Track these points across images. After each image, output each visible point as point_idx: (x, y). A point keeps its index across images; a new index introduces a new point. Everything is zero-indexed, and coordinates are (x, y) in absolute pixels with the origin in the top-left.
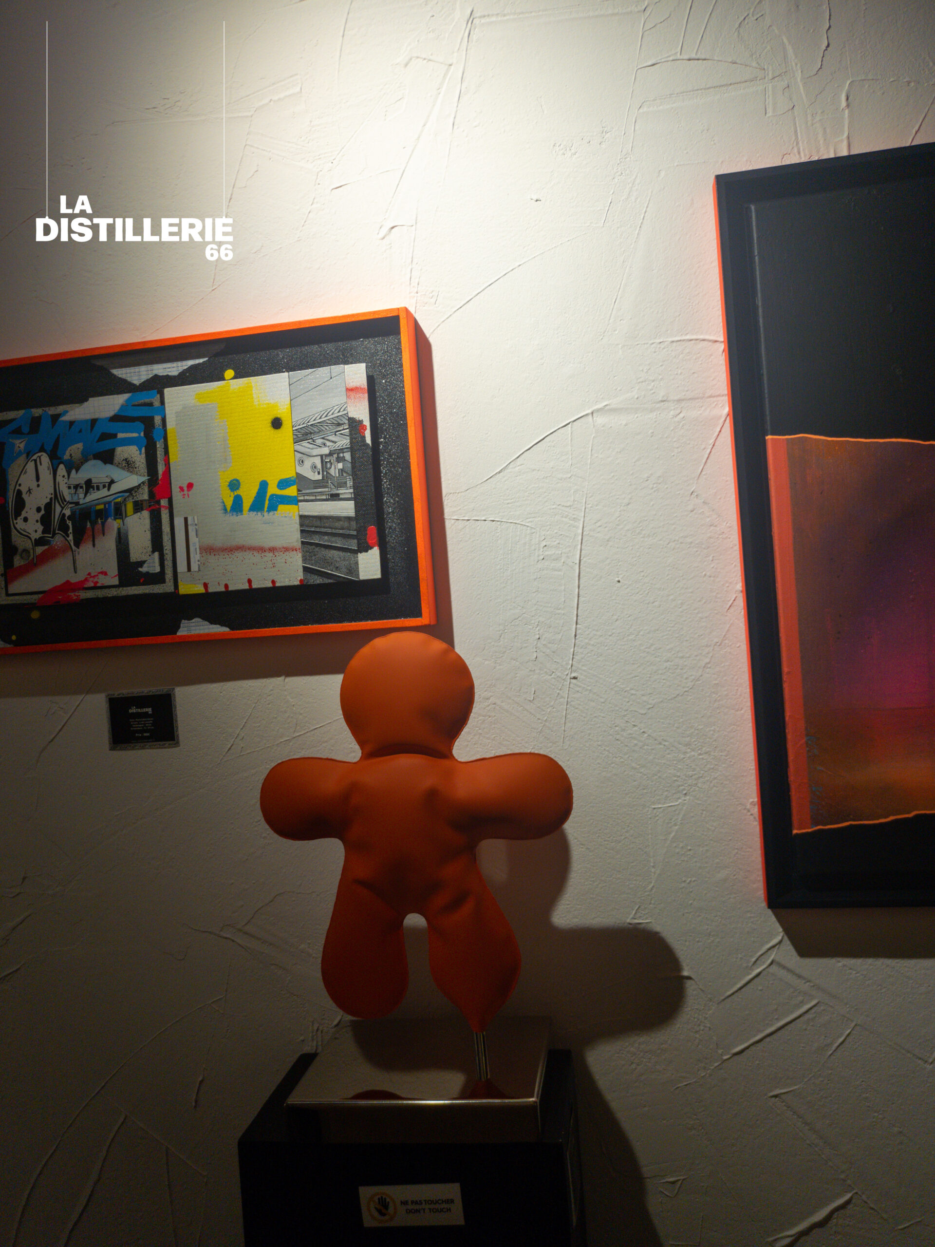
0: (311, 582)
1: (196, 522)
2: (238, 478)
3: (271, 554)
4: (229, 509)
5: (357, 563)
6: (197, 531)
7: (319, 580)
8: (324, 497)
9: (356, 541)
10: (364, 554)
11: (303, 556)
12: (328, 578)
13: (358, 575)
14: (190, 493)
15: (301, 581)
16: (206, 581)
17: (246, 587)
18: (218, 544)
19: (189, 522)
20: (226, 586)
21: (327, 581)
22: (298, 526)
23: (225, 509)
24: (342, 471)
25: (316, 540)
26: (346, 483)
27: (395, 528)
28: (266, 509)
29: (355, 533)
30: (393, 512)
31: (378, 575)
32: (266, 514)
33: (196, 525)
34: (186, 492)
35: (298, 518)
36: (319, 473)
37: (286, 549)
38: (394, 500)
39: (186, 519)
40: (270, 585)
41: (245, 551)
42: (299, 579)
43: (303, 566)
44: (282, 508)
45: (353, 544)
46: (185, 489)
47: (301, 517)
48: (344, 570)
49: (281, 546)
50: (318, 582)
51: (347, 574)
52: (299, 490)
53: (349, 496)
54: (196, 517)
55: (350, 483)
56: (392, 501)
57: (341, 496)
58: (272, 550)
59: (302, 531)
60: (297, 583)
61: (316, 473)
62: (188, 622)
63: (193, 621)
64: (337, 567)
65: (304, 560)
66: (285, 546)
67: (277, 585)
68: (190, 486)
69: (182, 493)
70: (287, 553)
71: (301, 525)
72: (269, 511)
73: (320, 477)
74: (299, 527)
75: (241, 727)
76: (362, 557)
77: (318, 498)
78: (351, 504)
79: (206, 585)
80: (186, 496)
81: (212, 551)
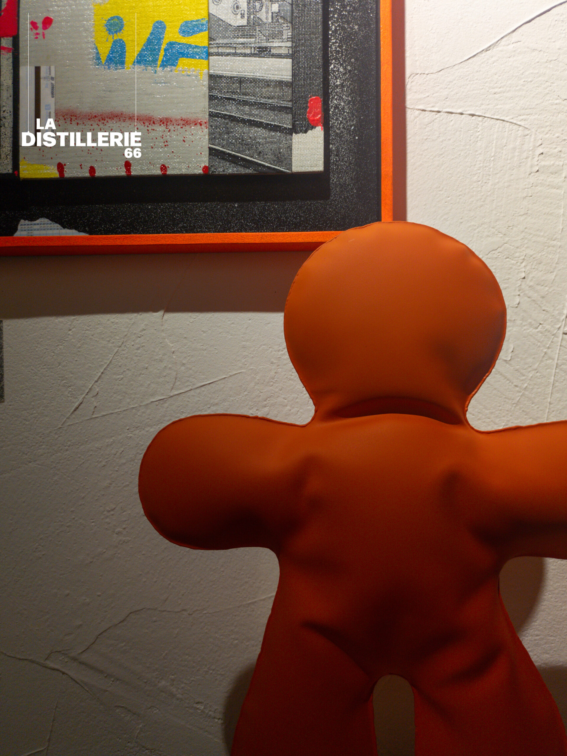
0: (220, 170)
1: (53, 75)
2: (122, 16)
3: (163, 128)
4: (103, 58)
5: (290, 148)
6: (53, 88)
7: (231, 169)
8: (248, 51)
9: (290, 117)
10: (300, 135)
11: (210, 134)
12: (244, 166)
13: (289, 165)
14: (46, 32)
15: (206, 169)
16: (63, 162)
17: (123, 172)
18: (85, 108)
19: (43, 74)
20: (92, 170)
21: (243, 171)
22: (206, 90)
23: (99, 59)
24: (276, 16)
25: (233, 110)
26: (281, 33)
27: (343, 108)
28: (159, 63)
29: (290, 105)
30: (342, 85)
31: (320, 168)
32: (159, 69)
33: (52, 78)
34: (40, 30)
35: (207, 78)
36: (243, 16)
37: (186, 122)
38: (345, 69)
39: (38, 70)
40: (159, 172)
41: (124, 121)
42: (203, 165)
43: (210, 149)
44: (183, 63)
45: (286, 121)
46: (40, 25)
47: (212, 77)
48: (270, 156)
49: (179, 117)
50: (230, 171)
51: (273, 162)
52: (210, 39)
53: (284, 51)
54: (53, 68)
55: (287, 33)
56: (341, 70)
57: (273, 51)
58: (165, 121)
59: (211, 98)
60: (200, 171)
61: (239, 16)
62: (30, 223)
63: (38, 221)
64: (260, 153)
65: (212, 140)
66: (184, 117)
67: (169, 172)
68: (47, 22)
69: (35, 31)
70: (187, 127)
71: (211, 89)
72: (163, 65)
73: (244, 22)
74: (208, 91)
75: (96, 379)
76: (297, 139)
77: (238, 51)
78: (288, 62)
79: (61, 167)
80: (40, 37)
81: (74, 118)
